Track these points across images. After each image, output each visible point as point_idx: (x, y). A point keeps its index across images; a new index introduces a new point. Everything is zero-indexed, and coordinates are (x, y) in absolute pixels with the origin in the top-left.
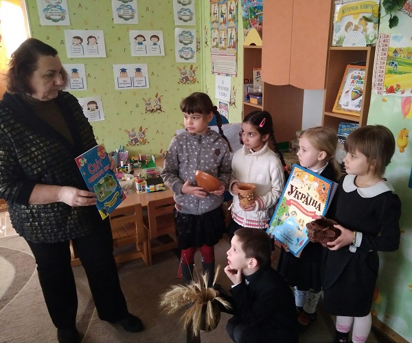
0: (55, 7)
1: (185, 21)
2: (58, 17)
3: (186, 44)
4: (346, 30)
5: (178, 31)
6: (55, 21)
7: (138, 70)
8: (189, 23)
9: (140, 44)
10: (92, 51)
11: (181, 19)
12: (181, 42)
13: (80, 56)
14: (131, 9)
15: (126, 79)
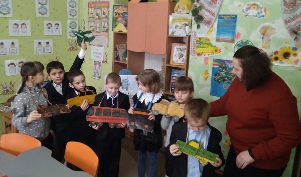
0: (5, 6)
1: (73, 16)
2: (6, 12)
3: (73, 29)
4: (176, 28)
5: (69, 21)
6: (4, 14)
7: (48, 43)
8: (75, 17)
9: (49, 28)
10: (23, 32)
11: (71, 15)
12: (70, 27)
13: (16, 34)
14: (46, 9)
15: (40, 48)
